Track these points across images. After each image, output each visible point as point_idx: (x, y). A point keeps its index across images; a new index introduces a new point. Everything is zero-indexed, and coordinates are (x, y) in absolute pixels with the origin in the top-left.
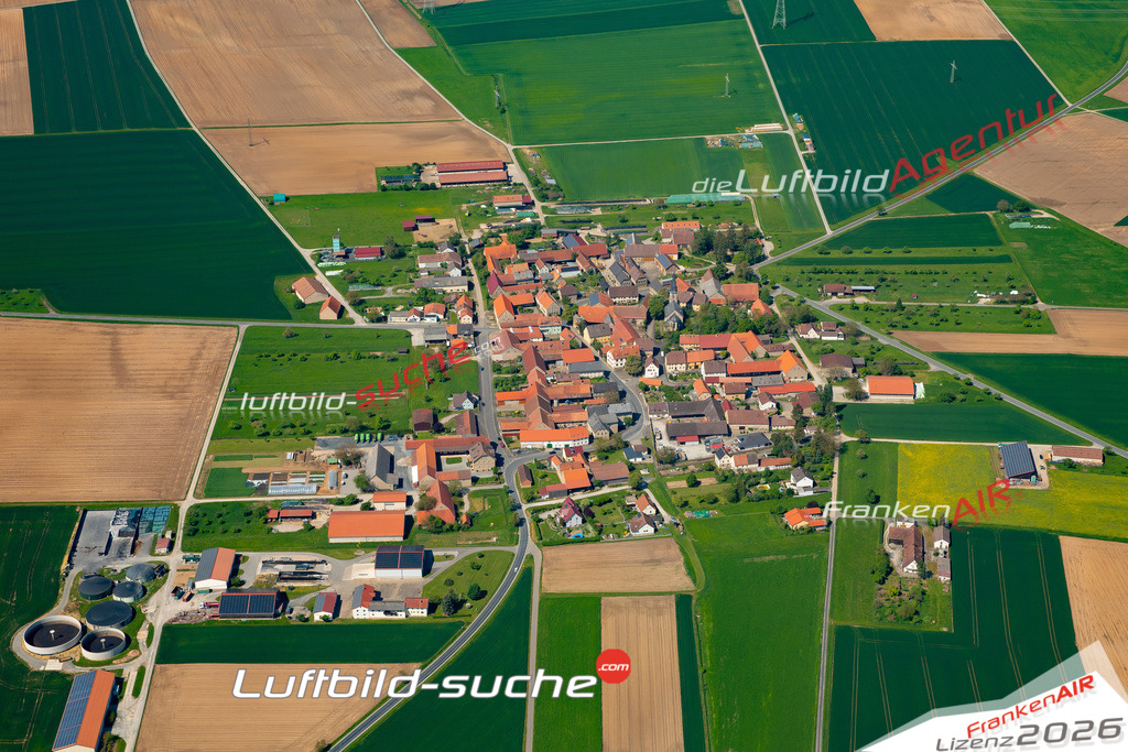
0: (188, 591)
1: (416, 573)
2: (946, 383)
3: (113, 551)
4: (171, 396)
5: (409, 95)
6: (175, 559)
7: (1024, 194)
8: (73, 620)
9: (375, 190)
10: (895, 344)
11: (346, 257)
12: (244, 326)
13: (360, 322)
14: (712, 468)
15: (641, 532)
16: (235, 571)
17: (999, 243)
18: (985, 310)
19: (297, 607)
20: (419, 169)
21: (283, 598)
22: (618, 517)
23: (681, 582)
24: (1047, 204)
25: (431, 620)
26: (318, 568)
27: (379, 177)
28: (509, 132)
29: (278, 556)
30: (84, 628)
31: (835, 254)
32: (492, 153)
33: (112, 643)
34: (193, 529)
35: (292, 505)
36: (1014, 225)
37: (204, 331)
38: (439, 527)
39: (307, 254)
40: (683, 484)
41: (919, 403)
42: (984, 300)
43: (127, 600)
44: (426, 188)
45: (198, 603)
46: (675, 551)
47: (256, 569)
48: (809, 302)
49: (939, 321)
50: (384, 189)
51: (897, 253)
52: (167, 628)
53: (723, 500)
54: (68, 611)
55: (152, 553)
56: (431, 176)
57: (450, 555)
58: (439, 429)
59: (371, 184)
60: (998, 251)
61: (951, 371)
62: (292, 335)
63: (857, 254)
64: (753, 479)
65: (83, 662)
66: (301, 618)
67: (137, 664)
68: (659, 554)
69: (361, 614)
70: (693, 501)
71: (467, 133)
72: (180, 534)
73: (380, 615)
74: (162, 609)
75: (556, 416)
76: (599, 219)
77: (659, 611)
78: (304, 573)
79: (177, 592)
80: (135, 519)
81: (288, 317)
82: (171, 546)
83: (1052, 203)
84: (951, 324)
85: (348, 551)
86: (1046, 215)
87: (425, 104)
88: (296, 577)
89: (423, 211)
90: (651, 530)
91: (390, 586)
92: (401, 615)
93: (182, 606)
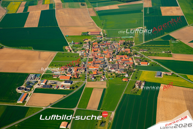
0: (40, 84)
1: (69, 84)
2: (153, 63)
3: (32, 79)
4: (45, 61)
5: (90, 23)
6: (39, 81)
7: (176, 38)
8: (24, 87)
9: (81, 35)
10: (148, 58)
11: (74, 44)
12: (57, 52)
13: (73, 52)
14: (115, 73)
15: (102, 80)
16: (47, 82)
17: (169, 44)
18: (163, 54)
19: (53, 87)
20: (88, 32)
21: (51, 86)
22: (99, 78)
23: (105, 87)
24: (179, 39)
25: (70, 90)
26: (57, 83)
27: (82, 33)
28: (103, 28)
29: (52, 81)
30: (25, 88)
31: (144, 45)
32: (99, 30)
33: (28, 90)
34: (43, 77)
35: (56, 75)
36: (172, 42)
37: (52, 53)
38: (74, 78)
39: (69, 43)
40: (110, 75)
41: (148, 66)
42: (163, 52)
43: (32, 85)
44: (88, 35)
45: (41, 86)
46: (106, 83)
47: (49, 82)
48: (137, 52)
49: (155, 55)
50: (82, 35)
51: (153, 45)
52: (36, 89)
53: (115, 77)
54: (24, 86)
55: (37, 80)
56: (89, 34)
57: (75, 82)
58: (79, 66)
59: (81, 34)
60: (168, 46)
61: (154, 61)
62: (63, 54)
63: (147, 45)
64: (120, 74)
65: (24, 92)
66: (53, 88)
67: (31, 93)
68: (103, 83)
69: (61, 88)
70: (111, 77)
71: (97, 28)
72: (41, 78)
73: (63, 89)
74: (36, 86)
75: (95, 65)
76: (111, 40)
77: (101, 90)
78: (55, 83)
79: (38, 84)
80: (36, 76)
81: (63, 51)
82: (39, 79)
83: (180, 39)
84: (157, 55)
85: (62, 81)
86: (178, 41)
87: (92, 24)
88: (54, 83)
89: (86, 38)
90: (103, 80)
91: (66, 85)
92: (66, 89)
93: (39, 86)
